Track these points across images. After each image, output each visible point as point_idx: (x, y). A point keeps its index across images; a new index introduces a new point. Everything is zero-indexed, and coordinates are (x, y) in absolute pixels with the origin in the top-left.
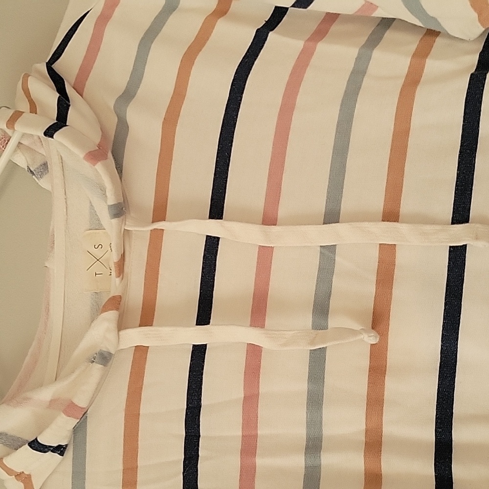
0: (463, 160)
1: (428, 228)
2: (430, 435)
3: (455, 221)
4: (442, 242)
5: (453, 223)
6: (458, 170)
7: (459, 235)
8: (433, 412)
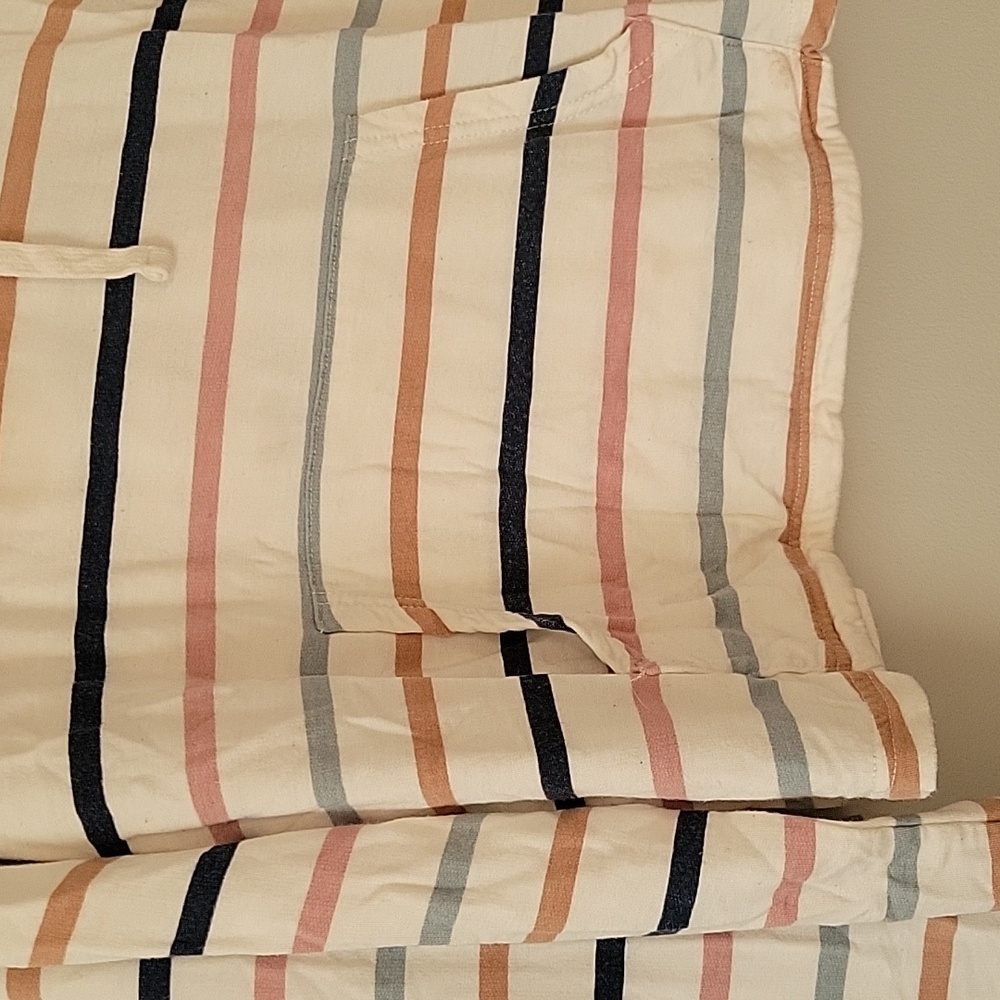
0: (129, 156)
1: (70, 252)
2: (68, 596)
3: (115, 243)
4: (93, 272)
5: (112, 246)
6: (121, 171)
7: (121, 263)
8: (76, 560)
